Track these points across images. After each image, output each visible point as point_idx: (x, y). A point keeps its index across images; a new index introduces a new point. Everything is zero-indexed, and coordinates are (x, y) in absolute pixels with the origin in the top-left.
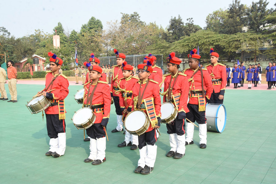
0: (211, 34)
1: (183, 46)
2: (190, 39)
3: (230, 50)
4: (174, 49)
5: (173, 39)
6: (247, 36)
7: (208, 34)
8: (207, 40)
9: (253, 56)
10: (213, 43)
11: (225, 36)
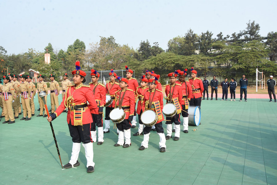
0: (173, 55)
1: (151, 64)
2: (156, 58)
3: (187, 67)
4: (144, 66)
5: (143, 58)
6: (199, 57)
7: (170, 55)
8: (170, 59)
9: (204, 72)
10: (174, 62)
11: (182, 57)
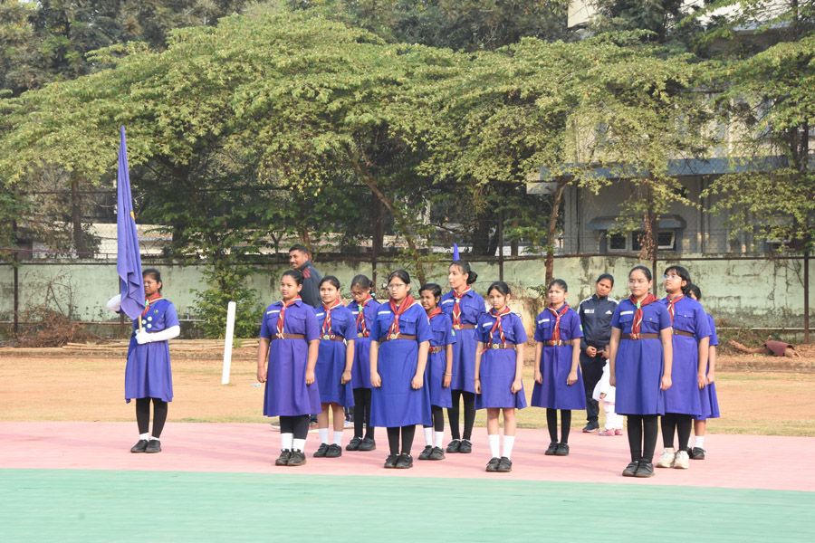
0: (328, 40)
1: (108, 124)
2: (163, 70)
5: (40, 63)
6: (586, 66)
7: (305, 42)
8: (298, 84)
9: (633, 216)
10: (343, 111)
